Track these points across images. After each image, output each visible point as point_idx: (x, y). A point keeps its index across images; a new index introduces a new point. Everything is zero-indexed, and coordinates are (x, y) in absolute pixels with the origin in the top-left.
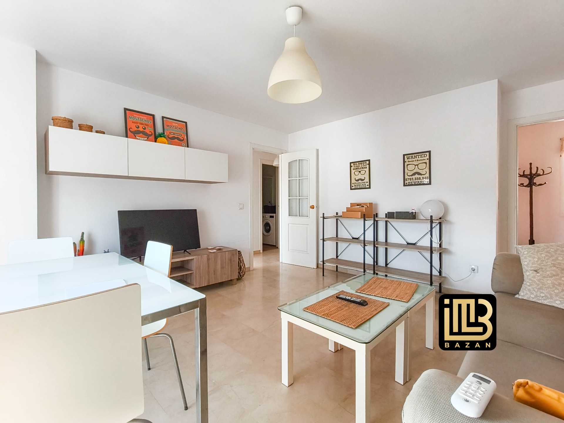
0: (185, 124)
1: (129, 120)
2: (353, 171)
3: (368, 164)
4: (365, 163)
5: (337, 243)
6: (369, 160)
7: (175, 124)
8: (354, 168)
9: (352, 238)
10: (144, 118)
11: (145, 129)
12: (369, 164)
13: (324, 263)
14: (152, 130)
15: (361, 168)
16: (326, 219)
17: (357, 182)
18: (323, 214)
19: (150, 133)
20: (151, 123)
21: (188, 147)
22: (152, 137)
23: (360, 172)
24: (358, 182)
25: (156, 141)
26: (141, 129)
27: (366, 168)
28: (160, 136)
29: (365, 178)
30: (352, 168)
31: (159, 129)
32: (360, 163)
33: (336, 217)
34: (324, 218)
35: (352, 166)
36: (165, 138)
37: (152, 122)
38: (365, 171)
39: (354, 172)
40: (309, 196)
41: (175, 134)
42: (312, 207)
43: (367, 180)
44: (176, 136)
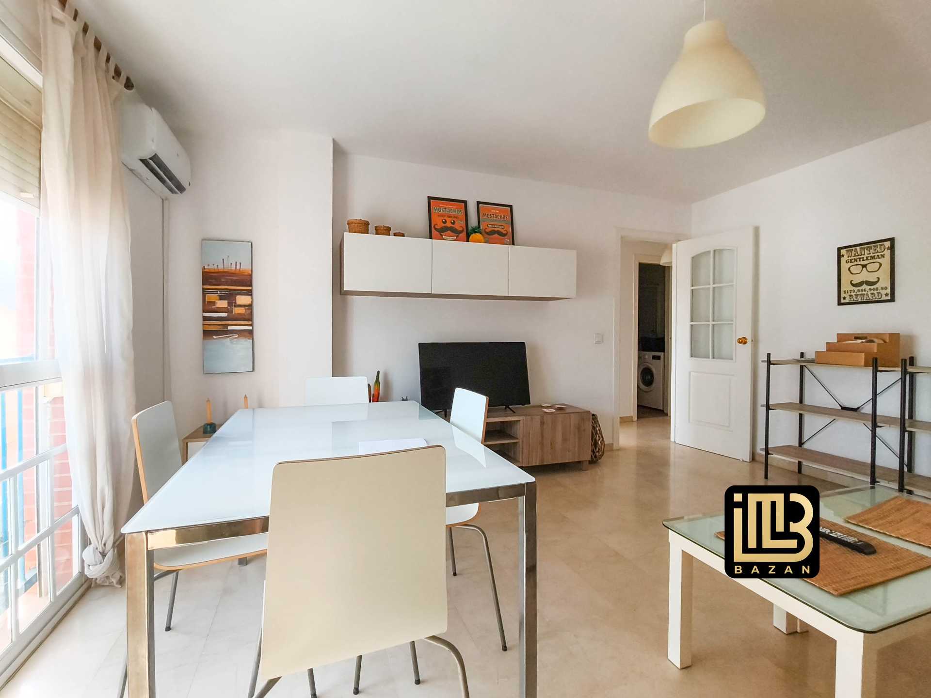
0: (509, 208)
1: (434, 212)
2: (845, 266)
3: (888, 248)
4: (881, 245)
5: (801, 416)
6: (892, 240)
7: (495, 210)
8: (850, 258)
9: (840, 408)
10: (452, 207)
11: (453, 223)
12: (892, 248)
13: (767, 453)
14: (463, 223)
15: (867, 257)
16: (774, 364)
17: (856, 289)
18: (769, 355)
19: (461, 229)
20: (461, 213)
21: (513, 244)
22: (464, 235)
23: (864, 266)
24: (860, 288)
25: (468, 241)
26: (448, 224)
27: (883, 256)
28: (474, 231)
29: (879, 278)
30: (842, 259)
31: (473, 222)
32: (866, 246)
33: (798, 361)
34: (769, 363)
35: (843, 256)
36: (481, 233)
37: (463, 211)
38: (881, 265)
39: (849, 269)
40: (734, 319)
41: (495, 226)
42: (743, 341)
43: (885, 282)
44: (496, 229)
